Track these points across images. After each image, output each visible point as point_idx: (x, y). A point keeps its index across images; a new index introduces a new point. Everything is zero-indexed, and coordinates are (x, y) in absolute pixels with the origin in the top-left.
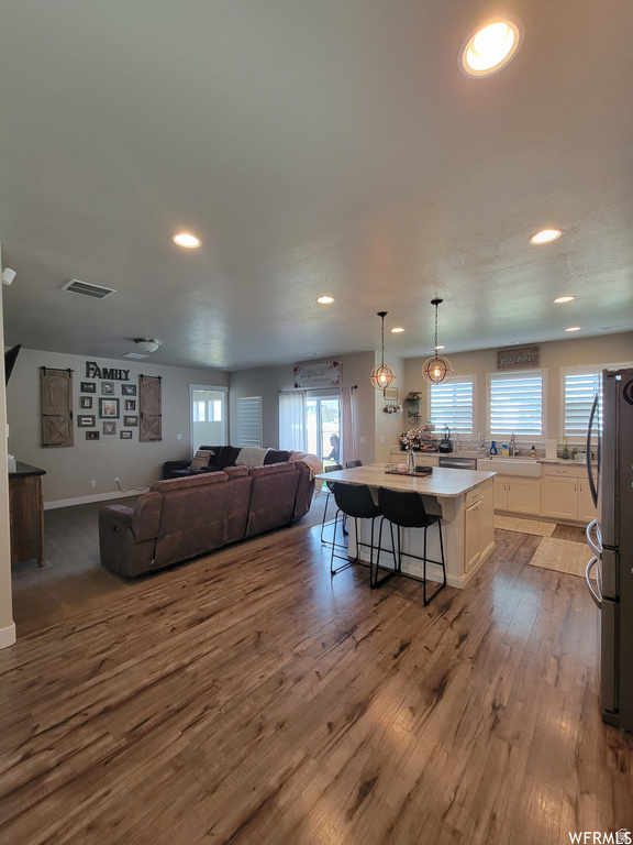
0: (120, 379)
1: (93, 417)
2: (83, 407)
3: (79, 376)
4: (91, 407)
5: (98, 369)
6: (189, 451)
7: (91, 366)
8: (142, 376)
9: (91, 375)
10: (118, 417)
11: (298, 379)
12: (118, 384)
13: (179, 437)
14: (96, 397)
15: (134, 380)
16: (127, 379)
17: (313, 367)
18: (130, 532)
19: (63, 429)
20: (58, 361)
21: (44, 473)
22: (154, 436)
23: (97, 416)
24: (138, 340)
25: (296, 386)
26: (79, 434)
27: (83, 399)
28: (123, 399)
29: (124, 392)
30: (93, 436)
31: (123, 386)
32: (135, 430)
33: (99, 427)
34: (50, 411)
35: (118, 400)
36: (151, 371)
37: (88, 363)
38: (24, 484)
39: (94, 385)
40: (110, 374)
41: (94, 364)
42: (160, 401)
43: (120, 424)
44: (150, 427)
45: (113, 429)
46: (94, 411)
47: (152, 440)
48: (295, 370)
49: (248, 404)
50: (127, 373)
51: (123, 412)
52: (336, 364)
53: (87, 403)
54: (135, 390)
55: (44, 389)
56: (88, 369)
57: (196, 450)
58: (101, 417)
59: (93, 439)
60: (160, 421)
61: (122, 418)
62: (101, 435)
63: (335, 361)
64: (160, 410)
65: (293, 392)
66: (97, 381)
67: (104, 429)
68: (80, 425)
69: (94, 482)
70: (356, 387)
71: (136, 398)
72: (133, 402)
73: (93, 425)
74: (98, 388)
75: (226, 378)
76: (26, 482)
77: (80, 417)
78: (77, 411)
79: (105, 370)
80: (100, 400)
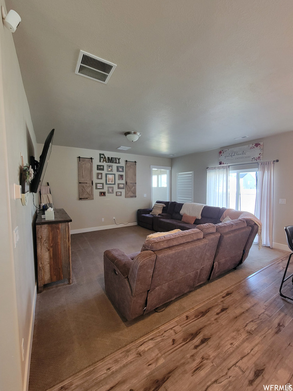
0: (116, 163)
1: (103, 184)
2: (98, 178)
3: (96, 162)
4: (101, 179)
5: (105, 157)
6: (150, 204)
7: (102, 156)
8: (127, 161)
9: (102, 161)
10: (115, 184)
11: (222, 158)
12: (115, 166)
13: (145, 195)
14: (104, 173)
15: (122, 164)
16: (119, 163)
17: (236, 149)
18: (127, 282)
19: (88, 190)
20: (86, 153)
21: (71, 221)
22: (132, 195)
23: (105, 184)
24: (127, 133)
25: (220, 163)
26: (96, 193)
27: (98, 174)
28: (117, 174)
29: (118, 170)
30: (102, 194)
31: (117, 167)
32: (123, 191)
33: (105, 190)
34: (82, 180)
35: (115, 175)
36: (131, 158)
37: (100, 154)
38: (58, 228)
39: (103, 166)
40: (111, 160)
41: (103, 154)
42: (135, 175)
43: (115, 187)
44: (130, 190)
45: (113, 191)
46: (103, 181)
47: (132, 197)
48: (220, 152)
49: (184, 177)
50: (119, 159)
51: (117, 181)
52: (257, 145)
53: (100, 177)
54: (123, 169)
55: (80, 168)
56: (100, 158)
57: (154, 203)
58: (106, 184)
59: (103, 195)
60: (135, 186)
61: (117, 184)
62: (107, 194)
63: (256, 143)
64: (135, 180)
65: (219, 168)
66: (105, 164)
67: (108, 190)
68: (96, 188)
69: (103, 219)
70: (277, 161)
71: (123, 174)
72: (122, 176)
73: (103, 188)
74: (105, 168)
75: (170, 161)
76: (60, 227)
77: (96, 184)
78: (95, 181)
79: (108, 158)
80: (106, 174)
